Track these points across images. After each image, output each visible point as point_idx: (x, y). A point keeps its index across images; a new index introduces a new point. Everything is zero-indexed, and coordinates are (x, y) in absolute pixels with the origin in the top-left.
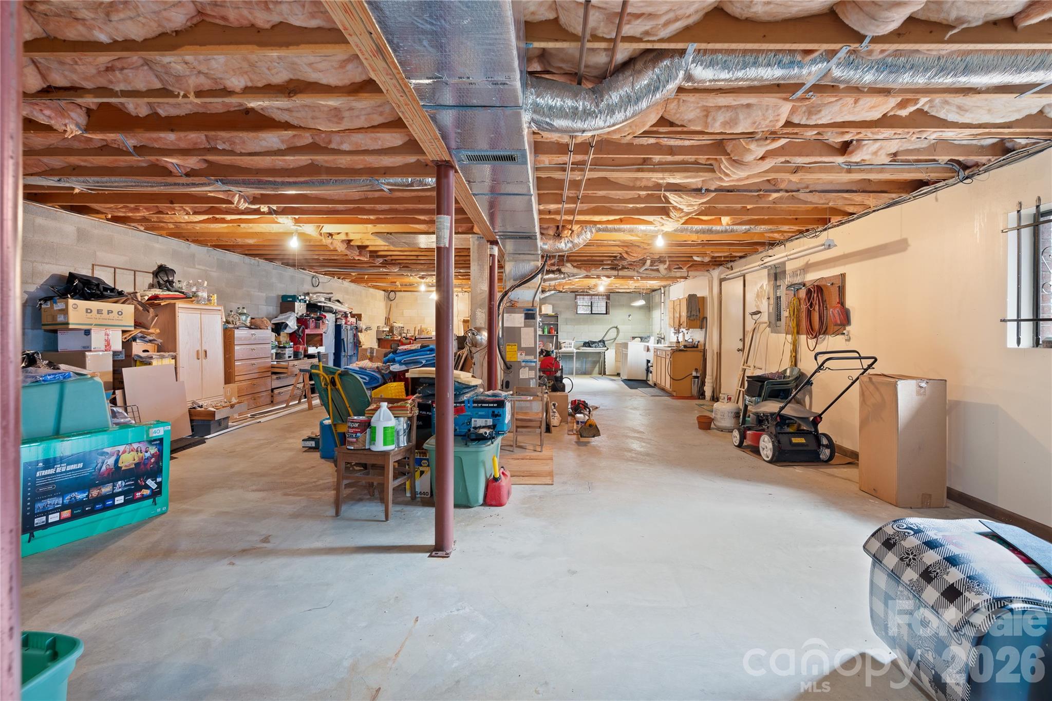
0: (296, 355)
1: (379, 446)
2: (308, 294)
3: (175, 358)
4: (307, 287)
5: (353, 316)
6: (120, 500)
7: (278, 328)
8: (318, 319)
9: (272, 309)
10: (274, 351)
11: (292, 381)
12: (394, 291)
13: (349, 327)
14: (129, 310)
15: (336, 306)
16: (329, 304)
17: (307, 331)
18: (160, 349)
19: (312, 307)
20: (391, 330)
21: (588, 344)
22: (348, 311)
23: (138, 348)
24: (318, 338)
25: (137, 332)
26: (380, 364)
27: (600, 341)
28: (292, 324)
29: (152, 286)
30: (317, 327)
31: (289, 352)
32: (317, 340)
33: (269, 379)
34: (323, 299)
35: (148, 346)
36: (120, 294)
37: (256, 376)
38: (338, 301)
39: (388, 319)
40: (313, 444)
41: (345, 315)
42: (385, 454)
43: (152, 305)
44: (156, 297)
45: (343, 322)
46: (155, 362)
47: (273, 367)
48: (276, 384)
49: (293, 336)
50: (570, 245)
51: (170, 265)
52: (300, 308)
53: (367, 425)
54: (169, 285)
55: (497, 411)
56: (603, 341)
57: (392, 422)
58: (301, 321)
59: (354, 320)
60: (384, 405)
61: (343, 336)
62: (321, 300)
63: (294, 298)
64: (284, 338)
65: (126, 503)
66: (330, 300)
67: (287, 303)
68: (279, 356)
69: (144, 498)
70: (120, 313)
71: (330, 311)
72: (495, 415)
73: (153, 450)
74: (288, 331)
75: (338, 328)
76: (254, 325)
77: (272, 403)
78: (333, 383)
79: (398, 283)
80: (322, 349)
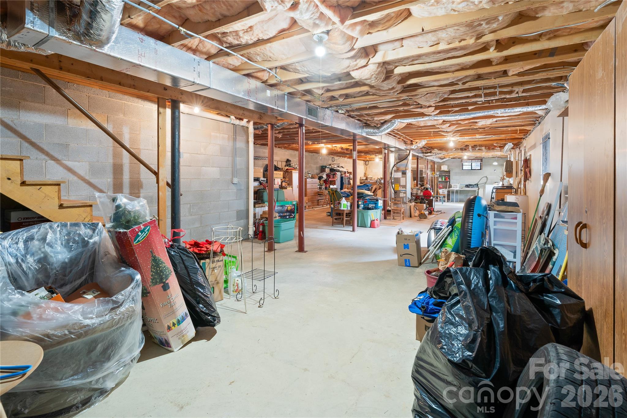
0: (326, 188)
1: (342, 208)
2: (330, 165)
3: (292, 187)
4: (330, 162)
5: (348, 173)
6: (288, 217)
7: (320, 178)
8: (334, 174)
9: (318, 171)
10: (319, 186)
11: (324, 198)
12: (368, 161)
13: (346, 178)
14: (282, 173)
15: (341, 169)
16: (338, 169)
17: (330, 179)
18: (288, 185)
19: (332, 170)
20: (366, 179)
21: (467, 186)
22: (346, 171)
23: (284, 184)
24: (334, 182)
25: (283, 180)
26: (350, 190)
27: (475, 185)
28: (325, 177)
29: (285, 166)
30: (333, 178)
31: (323, 187)
32: (333, 183)
33: (317, 197)
34: (336, 167)
35: (286, 184)
36: (280, 169)
37: (313, 195)
38: (342, 167)
39: (365, 174)
40: (329, 214)
41: (345, 173)
42: (344, 210)
43: (287, 172)
44: (287, 169)
45: (344, 176)
46: (288, 188)
47: (318, 192)
48: (319, 198)
49: (325, 181)
50: (416, 147)
51: (290, 159)
52: (327, 170)
53: (339, 203)
54: (289, 165)
55: (376, 202)
56: (477, 185)
57: (346, 203)
58: (328, 175)
59: (348, 175)
60: (344, 198)
61: (344, 181)
62: (335, 167)
63: (326, 167)
64: (322, 182)
65: (289, 218)
66: (339, 167)
67: (323, 169)
68: (320, 188)
69: (292, 218)
70: (280, 174)
71: (339, 171)
72: (375, 204)
73: (293, 207)
74: (323, 179)
75: (342, 178)
76: (313, 177)
77: (318, 205)
78: (333, 194)
79: (367, 158)
80: (335, 186)
